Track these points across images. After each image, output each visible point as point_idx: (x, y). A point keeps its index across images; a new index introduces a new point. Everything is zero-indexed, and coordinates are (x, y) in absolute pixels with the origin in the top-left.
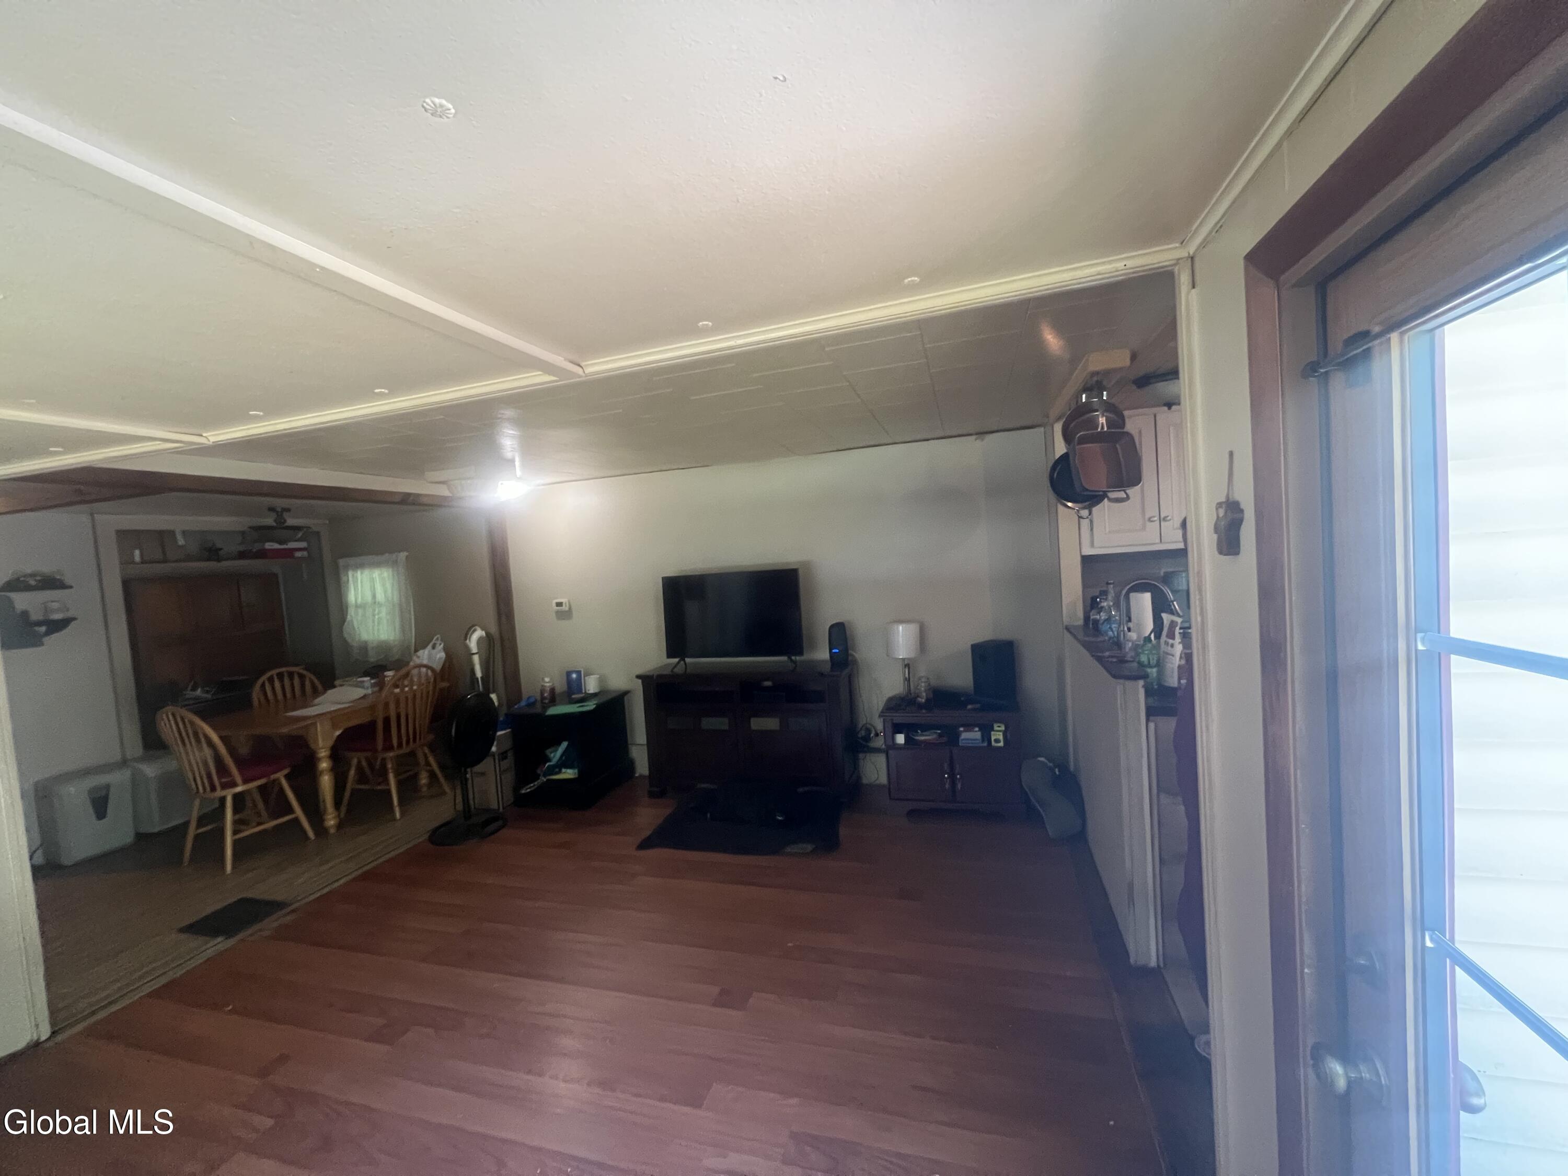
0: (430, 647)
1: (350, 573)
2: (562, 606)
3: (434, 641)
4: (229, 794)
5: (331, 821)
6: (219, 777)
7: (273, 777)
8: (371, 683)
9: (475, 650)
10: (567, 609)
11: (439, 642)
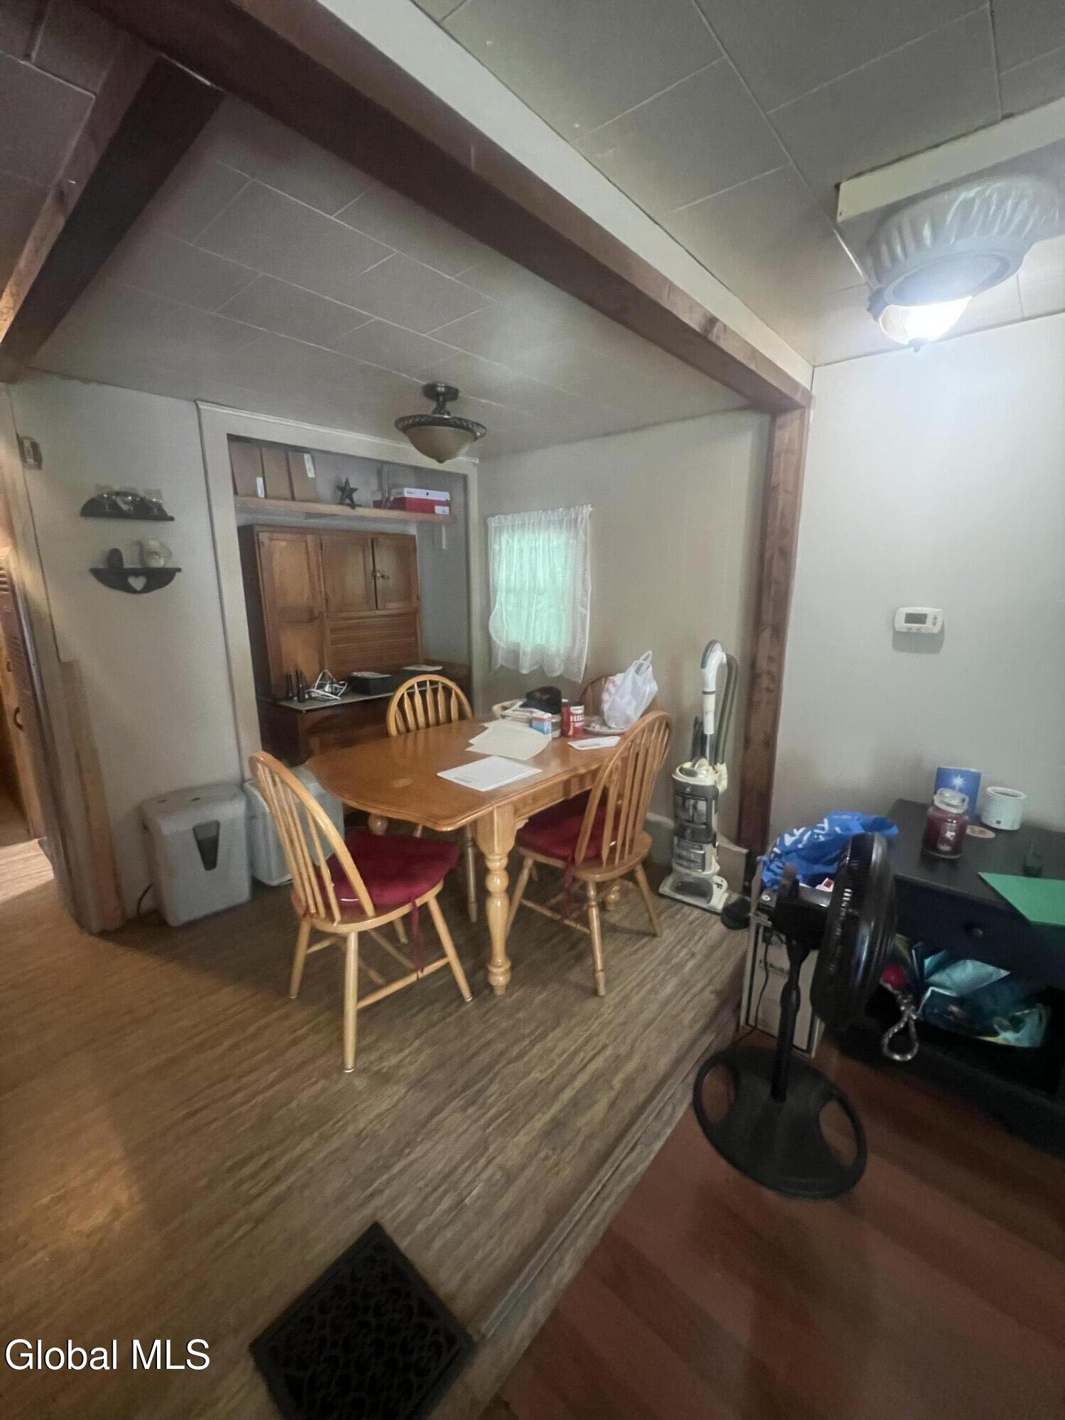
0: (632, 669)
1: (505, 537)
2: (924, 622)
3: (641, 661)
4: (352, 931)
5: (500, 975)
6: (338, 897)
7: (419, 902)
8: (552, 723)
9: (712, 687)
10: (936, 630)
11: (647, 663)
